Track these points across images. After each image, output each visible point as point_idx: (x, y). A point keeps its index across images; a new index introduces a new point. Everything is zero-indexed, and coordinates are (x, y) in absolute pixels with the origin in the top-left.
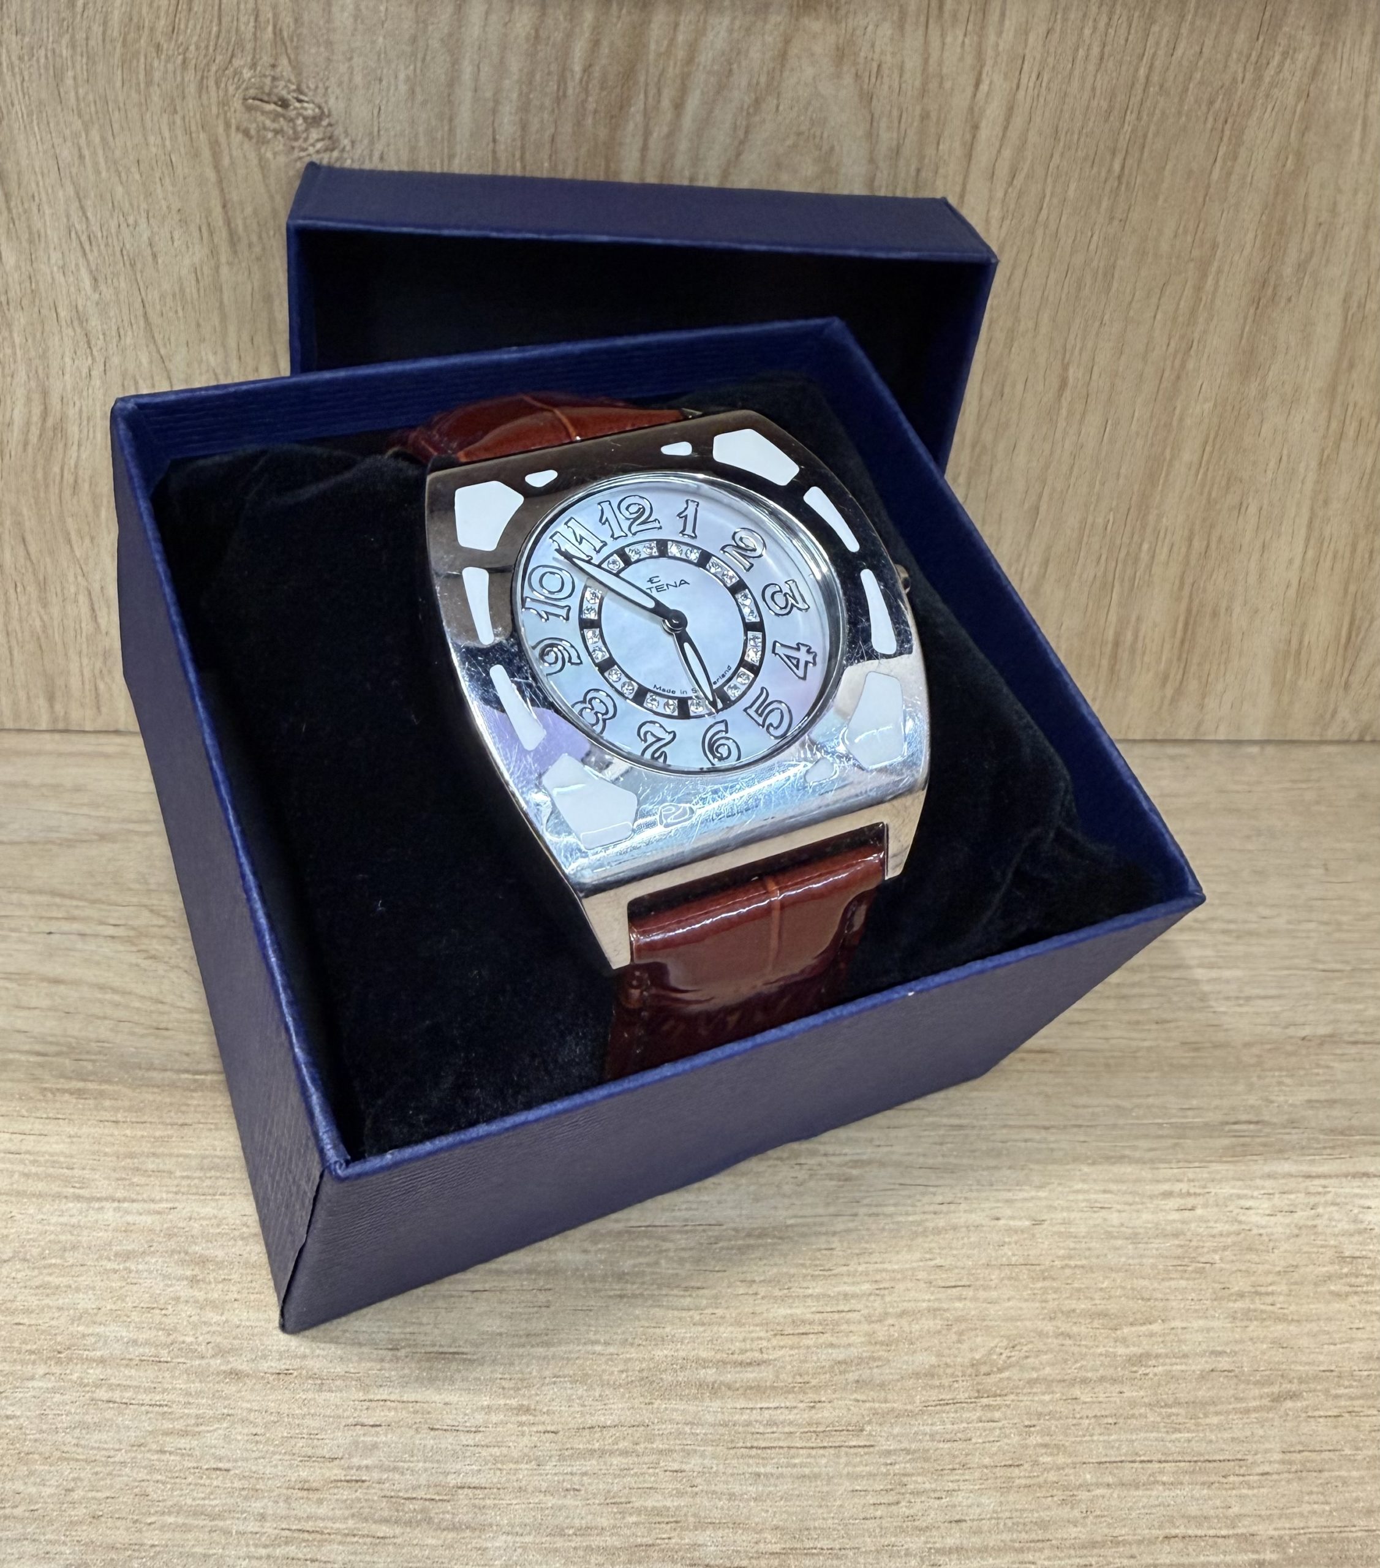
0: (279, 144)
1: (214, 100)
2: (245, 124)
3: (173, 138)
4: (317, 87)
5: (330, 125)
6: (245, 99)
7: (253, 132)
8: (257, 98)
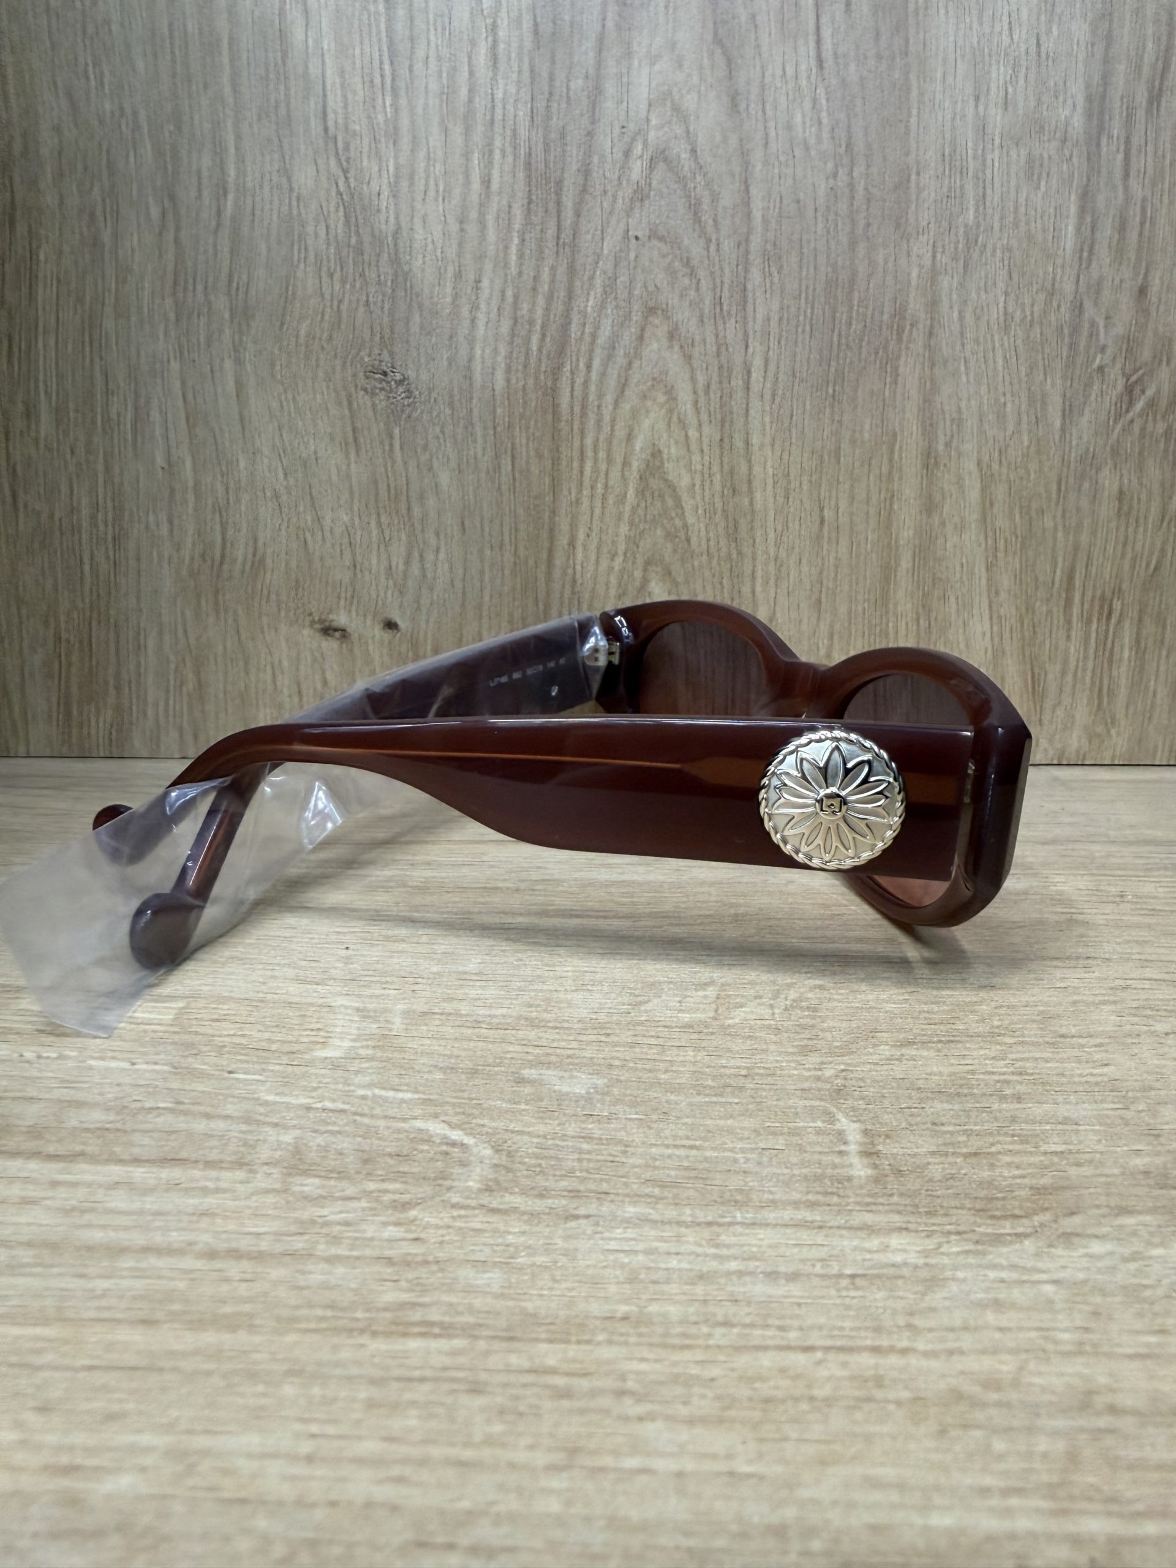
0: (382, 396)
1: (350, 373)
2: (365, 386)
3: (329, 394)
4: (401, 365)
5: (408, 384)
6: (365, 372)
7: (369, 390)
8: (370, 373)
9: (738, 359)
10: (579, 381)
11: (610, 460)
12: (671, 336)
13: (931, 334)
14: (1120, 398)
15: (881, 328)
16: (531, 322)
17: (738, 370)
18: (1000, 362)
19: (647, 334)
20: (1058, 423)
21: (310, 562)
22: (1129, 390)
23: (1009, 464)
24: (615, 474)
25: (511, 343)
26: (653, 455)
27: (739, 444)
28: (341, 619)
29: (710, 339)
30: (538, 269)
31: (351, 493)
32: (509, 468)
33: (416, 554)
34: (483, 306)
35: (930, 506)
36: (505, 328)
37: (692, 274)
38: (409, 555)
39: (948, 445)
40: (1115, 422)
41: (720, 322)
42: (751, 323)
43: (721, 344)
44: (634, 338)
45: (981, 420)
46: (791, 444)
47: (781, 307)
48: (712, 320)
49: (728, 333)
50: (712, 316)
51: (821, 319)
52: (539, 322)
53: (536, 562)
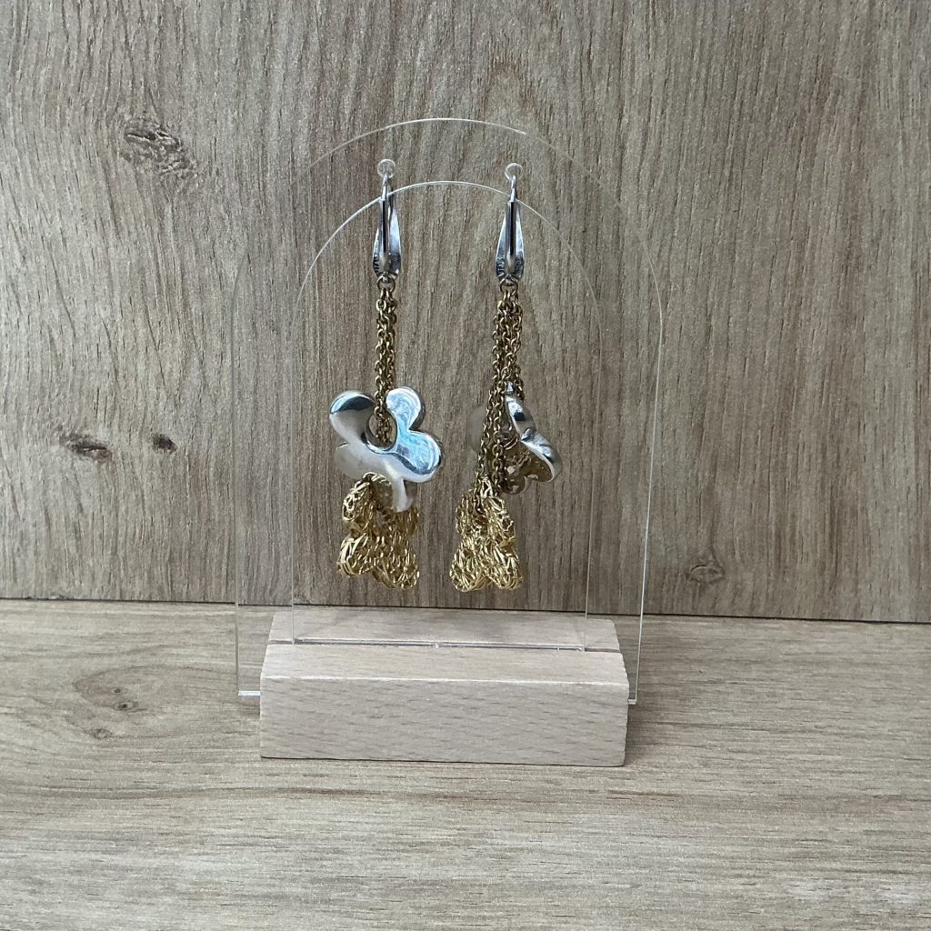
0: (149, 164)
1: (105, 135)
2: (126, 151)
3: (79, 160)
4: (173, 126)
5: (182, 150)
6: (126, 134)
7: (131, 156)
8: (134, 134)
9: (609, 131)
10: (404, 153)
11: (442, 253)
12: (524, 100)
13: (861, 103)
15: (796, 95)
16: (343, 77)
17: (609, 146)
19: (493, 96)
21: (59, 366)
24: (449, 270)
25: (316, 103)
27: (608, 237)
28: (101, 435)
29: (573, 104)
30: (351, 10)
31: (111, 284)
33: (196, 361)
34: (280, 54)
35: (848, 317)
36: (309, 83)
37: (554, 20)
38: (187, 360)
39: (875, 242)
41: (587, 84)
42: (627, 86)
43: (588, 112)
44: (475, 101)
45: (920, 213)
46: (673, 237)
47: (668, 67)
48: (578, 81)
49: (597, 98)
50: (578, 75)
51: (718, 80)
52: (353, 77)
53: (346, 372)
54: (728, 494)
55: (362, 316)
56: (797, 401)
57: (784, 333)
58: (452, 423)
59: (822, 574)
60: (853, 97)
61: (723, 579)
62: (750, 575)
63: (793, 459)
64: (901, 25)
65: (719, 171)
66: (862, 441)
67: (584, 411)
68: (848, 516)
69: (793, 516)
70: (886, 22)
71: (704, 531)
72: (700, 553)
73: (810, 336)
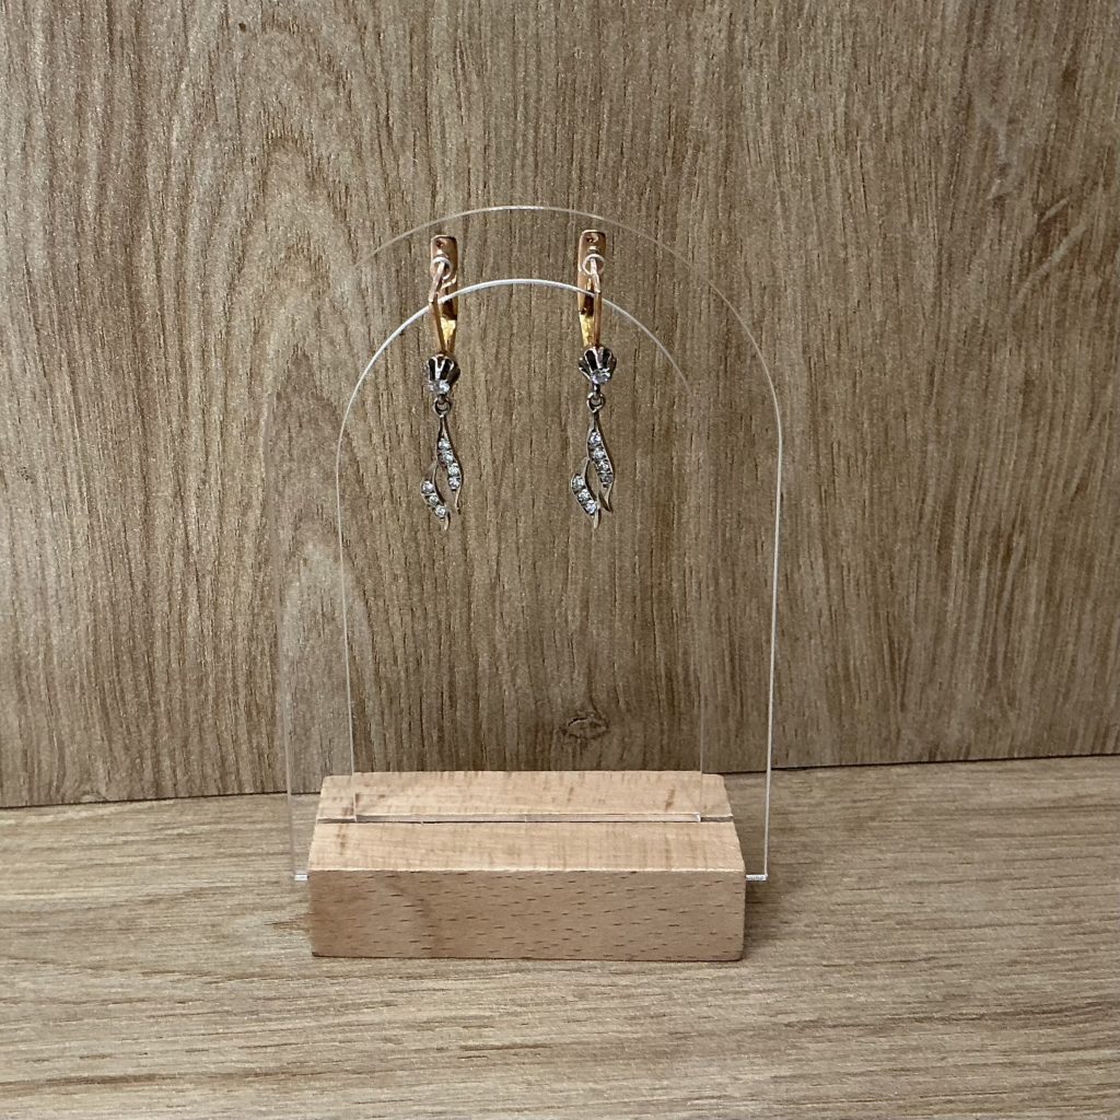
10: (169, 254)
11: (229, 372)
12: (313, 179)
13: (727, 160)
14: (1029, 243)
15: (646, 154)
16: (80, 166)
18: (838, 196)
19: (273, 179)
20: (930, 286)
22: (1044, 230)
23: (853, 349)
24: (239, 393)
25: (50, 200)
26: (297, 362)
29: (375, 182)
30: (82, 84)
32: (68, 389)
36: (38, 175)
37: (338, 81)
39: (757, 325)
40: (1021, 280)
41: (389, 157)
42: (439, 156)
43: (393, 192)
44: (251, 185)
45: (808, 287)
46: (512, 335)
47: (486, 130)
48: (377, 154)
49: (402, 174)
50: (376, 146)
51: (550, 143)
52: (93, 166)
53: (124, 524)
54: (605, 634)
55: (136, 454)
56: (680, 518)
57: (656, 440)
58: (262, 575)
59: (725, 720)
60: (717, 153)
61: (608, 732)
62: (639, 726)
63: (679, 588)
64: (769, 62)
65: (561, 253)
66: (760, 561)
67: (422, 548)
68: (751, 651)
69: (685, 653)
70: (750, 59)
71: (580, 679)
72: (578, 704)
73: (688, 441)
